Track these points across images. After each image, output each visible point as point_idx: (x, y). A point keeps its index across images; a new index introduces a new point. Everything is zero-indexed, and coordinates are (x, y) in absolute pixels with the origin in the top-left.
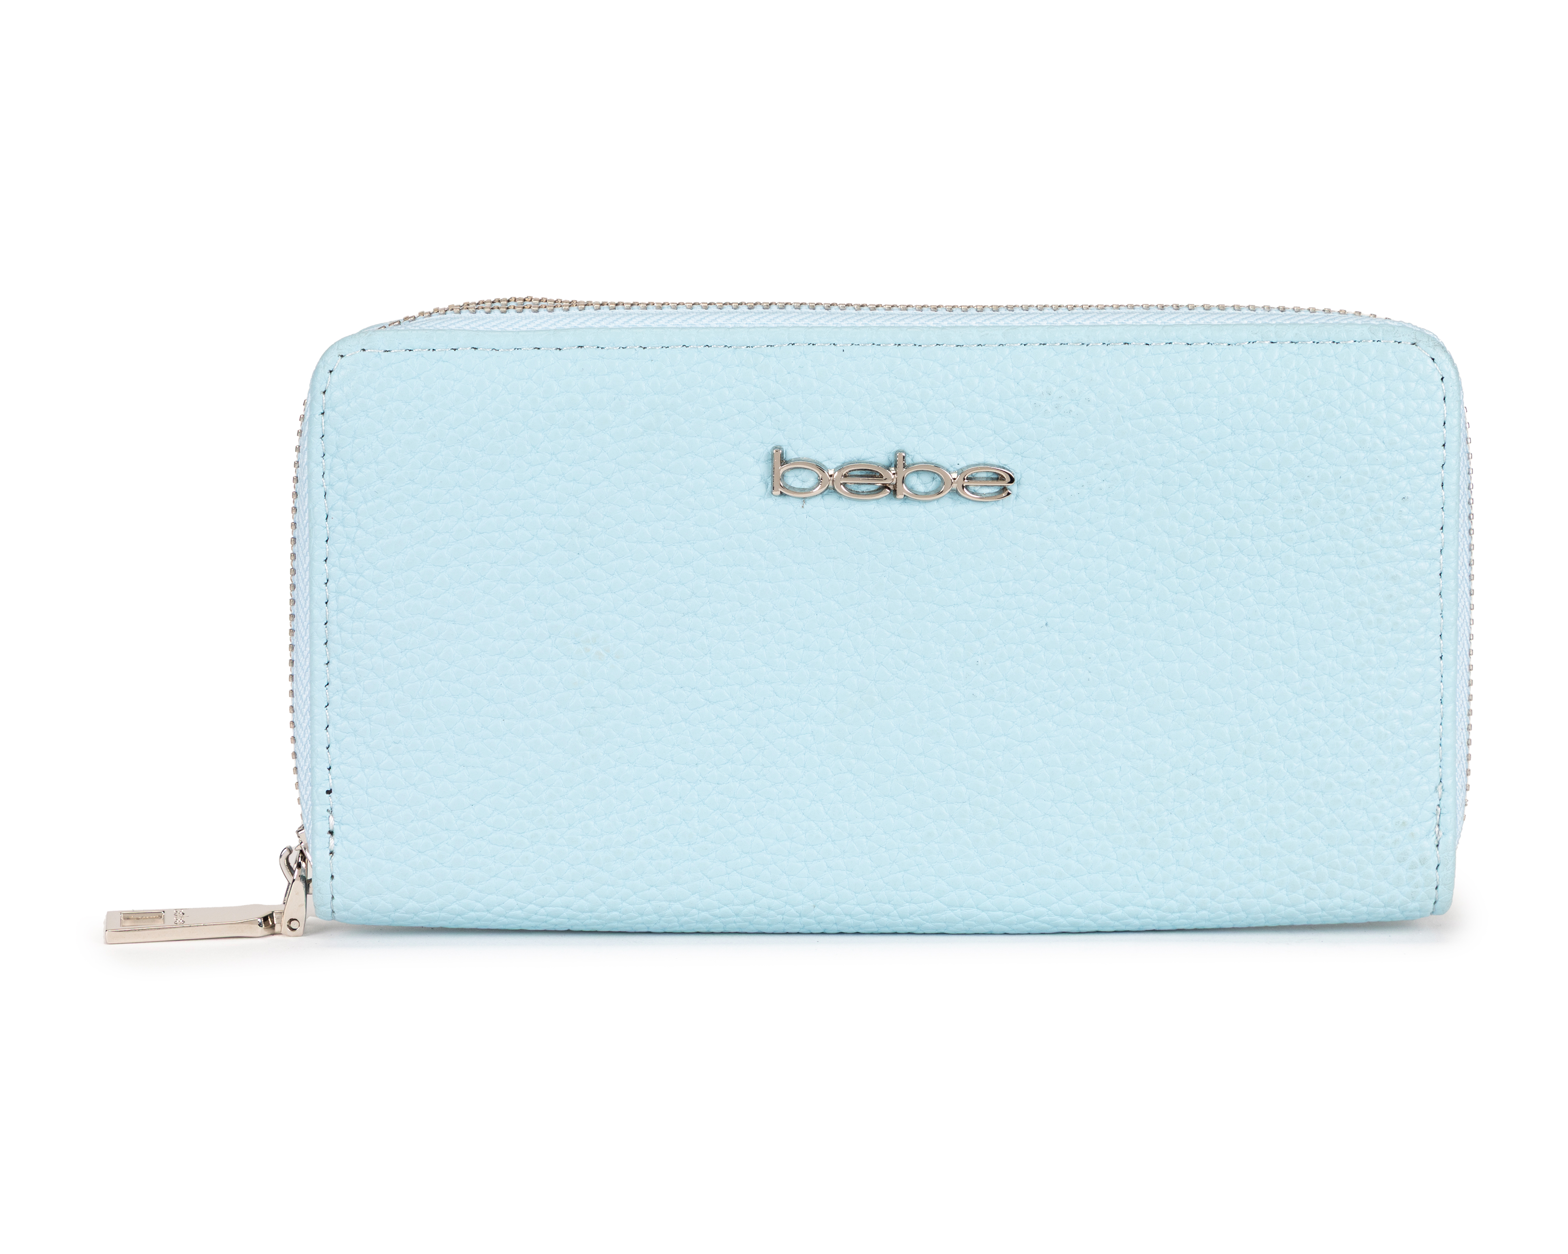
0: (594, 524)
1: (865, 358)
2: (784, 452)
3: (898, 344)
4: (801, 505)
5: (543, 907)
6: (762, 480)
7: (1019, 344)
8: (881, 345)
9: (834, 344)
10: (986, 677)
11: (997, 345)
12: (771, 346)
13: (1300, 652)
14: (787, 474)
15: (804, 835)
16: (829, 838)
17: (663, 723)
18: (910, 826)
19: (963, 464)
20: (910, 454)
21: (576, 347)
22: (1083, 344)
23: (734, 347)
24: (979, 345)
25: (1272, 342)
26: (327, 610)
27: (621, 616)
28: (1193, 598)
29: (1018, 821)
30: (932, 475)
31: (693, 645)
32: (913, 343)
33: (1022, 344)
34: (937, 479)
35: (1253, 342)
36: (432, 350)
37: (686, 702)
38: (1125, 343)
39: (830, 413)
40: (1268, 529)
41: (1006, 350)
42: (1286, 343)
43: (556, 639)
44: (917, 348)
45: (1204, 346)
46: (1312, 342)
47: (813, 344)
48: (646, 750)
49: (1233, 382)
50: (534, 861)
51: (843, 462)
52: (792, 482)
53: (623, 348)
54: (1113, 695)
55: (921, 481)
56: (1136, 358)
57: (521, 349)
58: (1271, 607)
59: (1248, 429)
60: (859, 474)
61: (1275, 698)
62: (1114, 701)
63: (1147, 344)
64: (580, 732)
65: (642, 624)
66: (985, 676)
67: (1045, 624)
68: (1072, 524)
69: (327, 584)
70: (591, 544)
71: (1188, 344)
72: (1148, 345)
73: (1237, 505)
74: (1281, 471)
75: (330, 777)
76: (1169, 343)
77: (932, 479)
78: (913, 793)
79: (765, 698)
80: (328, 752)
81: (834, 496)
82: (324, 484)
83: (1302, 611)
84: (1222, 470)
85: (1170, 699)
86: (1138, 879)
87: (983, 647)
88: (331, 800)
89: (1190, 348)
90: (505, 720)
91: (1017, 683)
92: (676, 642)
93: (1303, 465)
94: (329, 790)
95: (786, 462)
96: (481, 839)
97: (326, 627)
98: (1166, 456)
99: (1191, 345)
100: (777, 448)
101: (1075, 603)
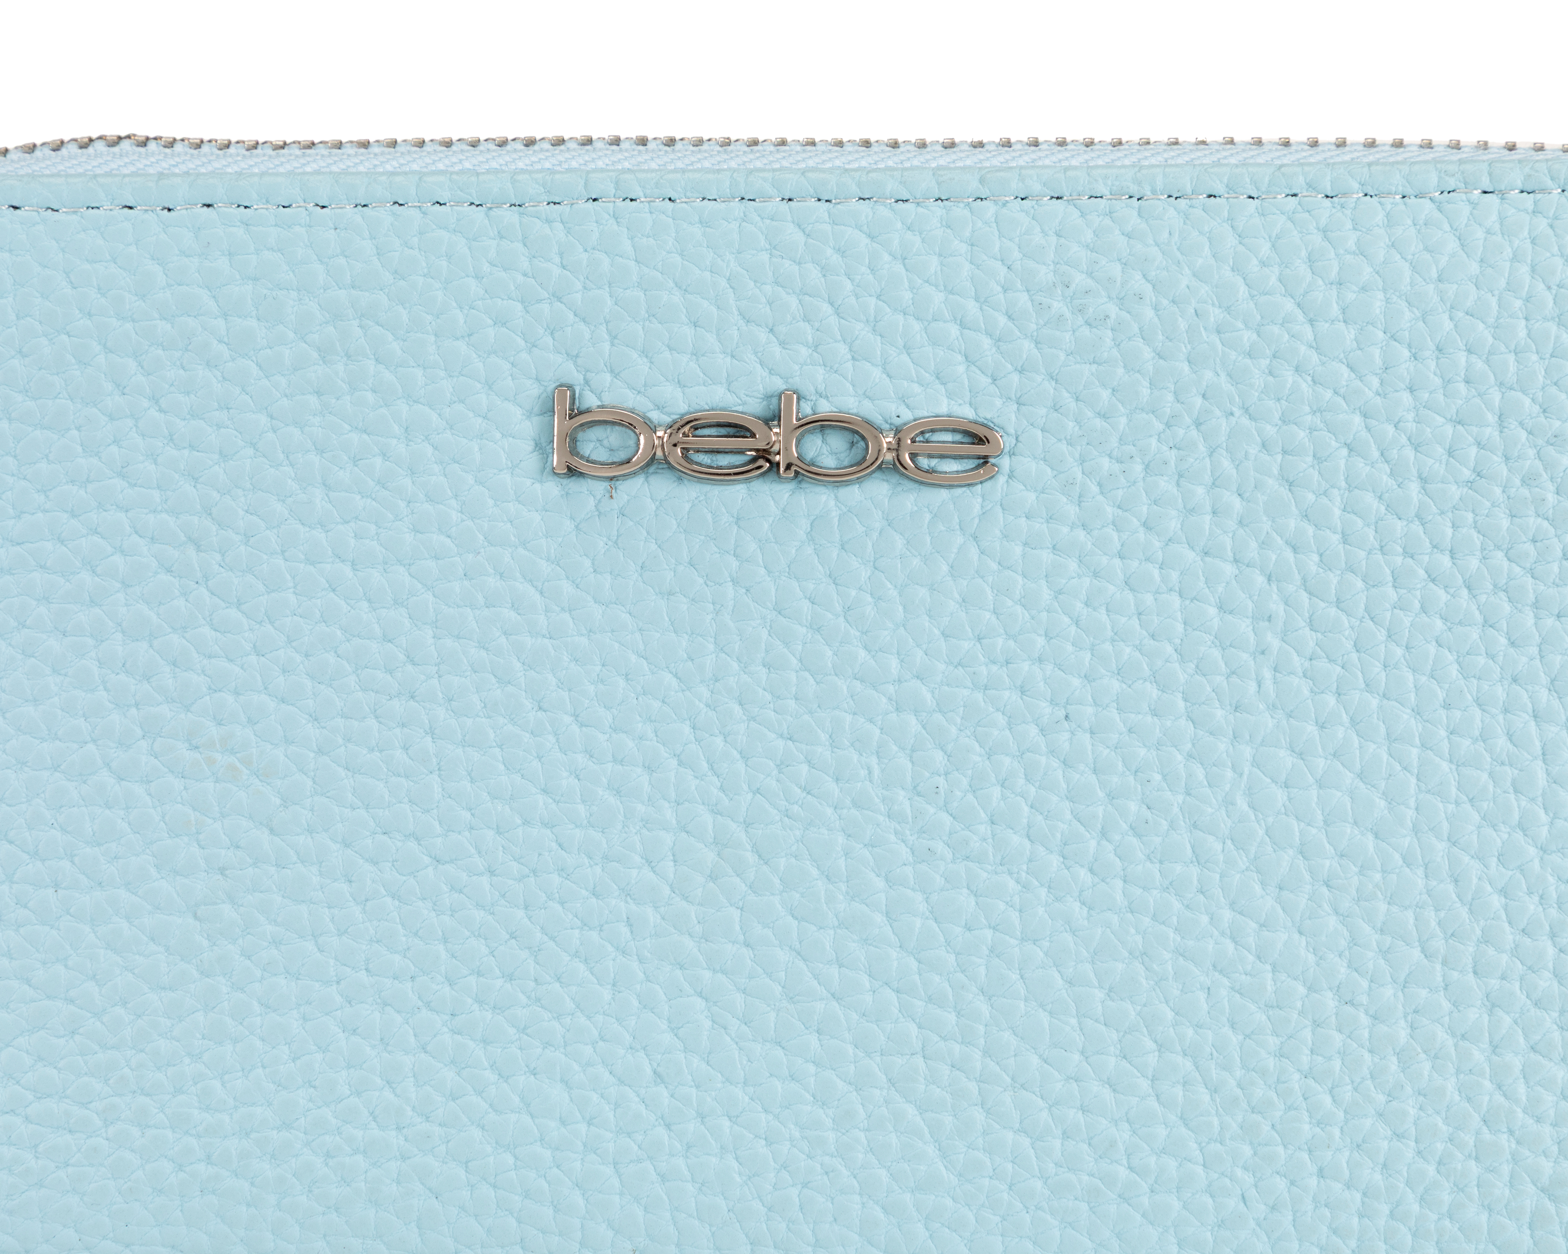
0: (226, 528)
1: (727, 223)
2: (577, 395)
3: (787, 197)
4: (608, 492)
5: (127, 1246)
6: (537, 449)
7: (1012, 198)
8: (757, 200)
9: (670, 199)
10: (954, 818)
11: (971, 200)
12: (555, 203)
13: (1547, 770)
14: (580, 436)
15: (613, 1112)
16: (660, 1120)
17: (351, 899)
18: (812, 1099)
19: (907, 416)
20: (808, 397)
21: (199, 206)
23: (488, 205)
24: (937, 200)
25: (1485, 192)
27: (275, 699)
28: (1343, 668)
29: (1016, 1090)
30: (849, 436)
31: (407, 754)
32: (815, 195)
33: (1017, 197)
34: (859, 445)
35: (1449, 192)
37: (393, 861)
38: (1210, 196)
39: (660, 323)
40: (1481, 537)
41: (989, 208)
42: (1512, 192)
43: (154, 741)
44: (822, 204)
45: (1358, 199)
46: (1560, 190)
48: (319, 949)
49: (1411, 263)
50: (109, 1156)
51: (683, 411)
52: (591, 451)
53: (284, 207)
54: (1193, 852)
55: (829, 449)
56: (1230, 222)
57: (98, 208)
58: (1491, 683)
59: (1440, 351)
60: (715, 434)
61: (1501, 857)
62: (1196, 864)
63: (1250, 197)
64: (196, 914)
65: (314, 714)
66: (951, 815)
67: (1063, 717)
68: (1113, 530)
70: (220, 565)
71: (1327, 197)
72: (1253, 198)
73: (1423, 491)
74: (1504, 427)
76: (1292, 196)
77: (848, 445)
78: (817, 1035)
79: (540, 855)
81: (668, 474)
83: (1550, 690)
84: (1393, 425)
85: (1302, 858)
86: (1245, 1203)
87: (948, 760)
89: (1332, 203)
90: (59, 891)
91: (1012, 829)
92: (376, 749)
93: (1546, 414)
95: (581, 413)
98: (1286, 401)
99: (1332, 197)
100: (566, 388)
101: (1120, 678)
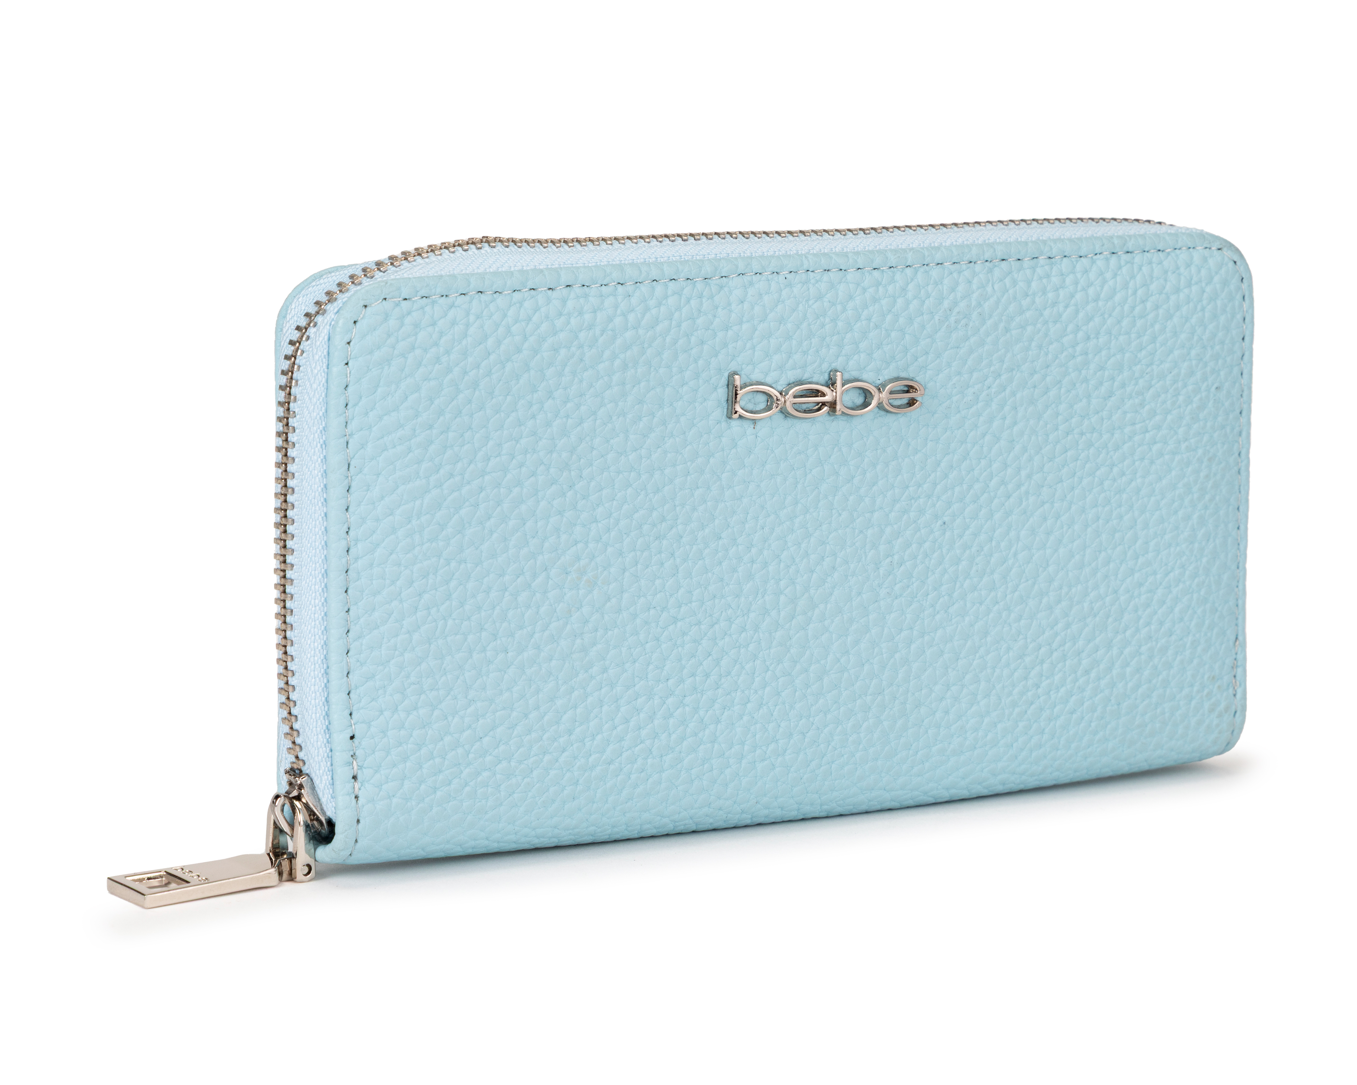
0: (583, 458)
1: (802, 285)
2: (740, 377)
4: (753, 426)
6: (720, 405)
9: (777, 273)
14: (743, 398)
17: (640, 643)
21: (565, 287)
22: (971, 262)
25: (1113, 253)
26: (349, 558)
27: (605, 544)
36: (445, 296)
37: (658, 622)
38: (1003, 260)
39: (776, 339)
43: (551, 571)
47: (760, 274)
48: (626, 670)
52: (745, 405)
57: (520, 290)
63: (1019, 260)
65: (623, 551)
66: (896, 575)
69: (349, 533)
70: (581, 477)
71: (1050, 258)
75: (352, 722)
79: (722, 612)
80: (350, 698)
81: (780, 416)
82: (347, 434)
87: (895, 549)
88: (354, 745)
89: (1052, 261)
90: (508, 653)
92: (650, 565)
94: (352, 735)
96: (489, 770)
97: (347, 575)
99: (1052, 258)
100: (732, 374)
101: (965, 502)
